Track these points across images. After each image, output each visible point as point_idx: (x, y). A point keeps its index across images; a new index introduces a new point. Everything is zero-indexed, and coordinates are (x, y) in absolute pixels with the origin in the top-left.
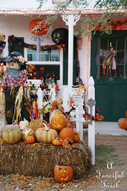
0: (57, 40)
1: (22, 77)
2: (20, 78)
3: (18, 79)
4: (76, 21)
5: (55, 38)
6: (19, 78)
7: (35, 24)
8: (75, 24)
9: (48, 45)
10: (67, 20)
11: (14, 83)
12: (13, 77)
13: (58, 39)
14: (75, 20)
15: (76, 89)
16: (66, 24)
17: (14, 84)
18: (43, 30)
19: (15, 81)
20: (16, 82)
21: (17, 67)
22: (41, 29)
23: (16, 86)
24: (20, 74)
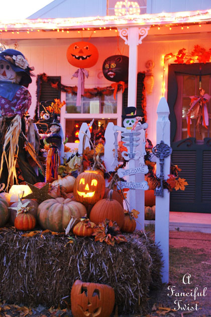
0: (110, 73)
1: (22, 97)
2: (18, 100)
3: (13, 102)
4: (142, 38)
5: (107, 71)
6: (15, 101)
7: (76, 48)
8: (141, 43)
9: (98, 87)
10: (127, 37)
11: (5, 109)
12: (4, 98)
13: (112, 72)
14: (140, 36)
15: (130, 122)
16: (126, 43)
17: (5, 112)
18: (88, 58)
19: (7, 106)
20: (10, 108)
21: (12, 77)
22: (85, 57)
23: (9, 115)
24: (18, 93)
